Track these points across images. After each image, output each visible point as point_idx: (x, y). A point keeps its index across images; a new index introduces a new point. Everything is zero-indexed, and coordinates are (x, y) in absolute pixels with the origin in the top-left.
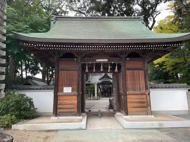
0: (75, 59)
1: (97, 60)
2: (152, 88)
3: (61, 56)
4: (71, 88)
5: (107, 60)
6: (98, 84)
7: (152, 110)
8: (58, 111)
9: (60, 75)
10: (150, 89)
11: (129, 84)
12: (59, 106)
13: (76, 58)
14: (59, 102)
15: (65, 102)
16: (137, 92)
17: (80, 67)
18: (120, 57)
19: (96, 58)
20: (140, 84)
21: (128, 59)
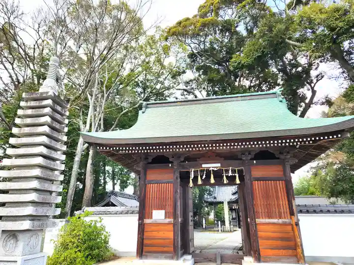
0: (170, 165)
1: (204, 166)
2: (301, 212)
3: (150, 161)
4: (163, 211)
5: (219, 165)
6: (229, 203)
7: (305, 255)
8: (145, 249)
9: (148, 189)
10: (299, 215)
11: (259, 205)
12: (145, 242)
13: (172, 162)
14: (146, 234)
15: (155, 234)
16: (275, 221)
17: (177, 178)
18: (241, 159)
19: (201, 162)
20: (279, 205)
21: (255, 162)
